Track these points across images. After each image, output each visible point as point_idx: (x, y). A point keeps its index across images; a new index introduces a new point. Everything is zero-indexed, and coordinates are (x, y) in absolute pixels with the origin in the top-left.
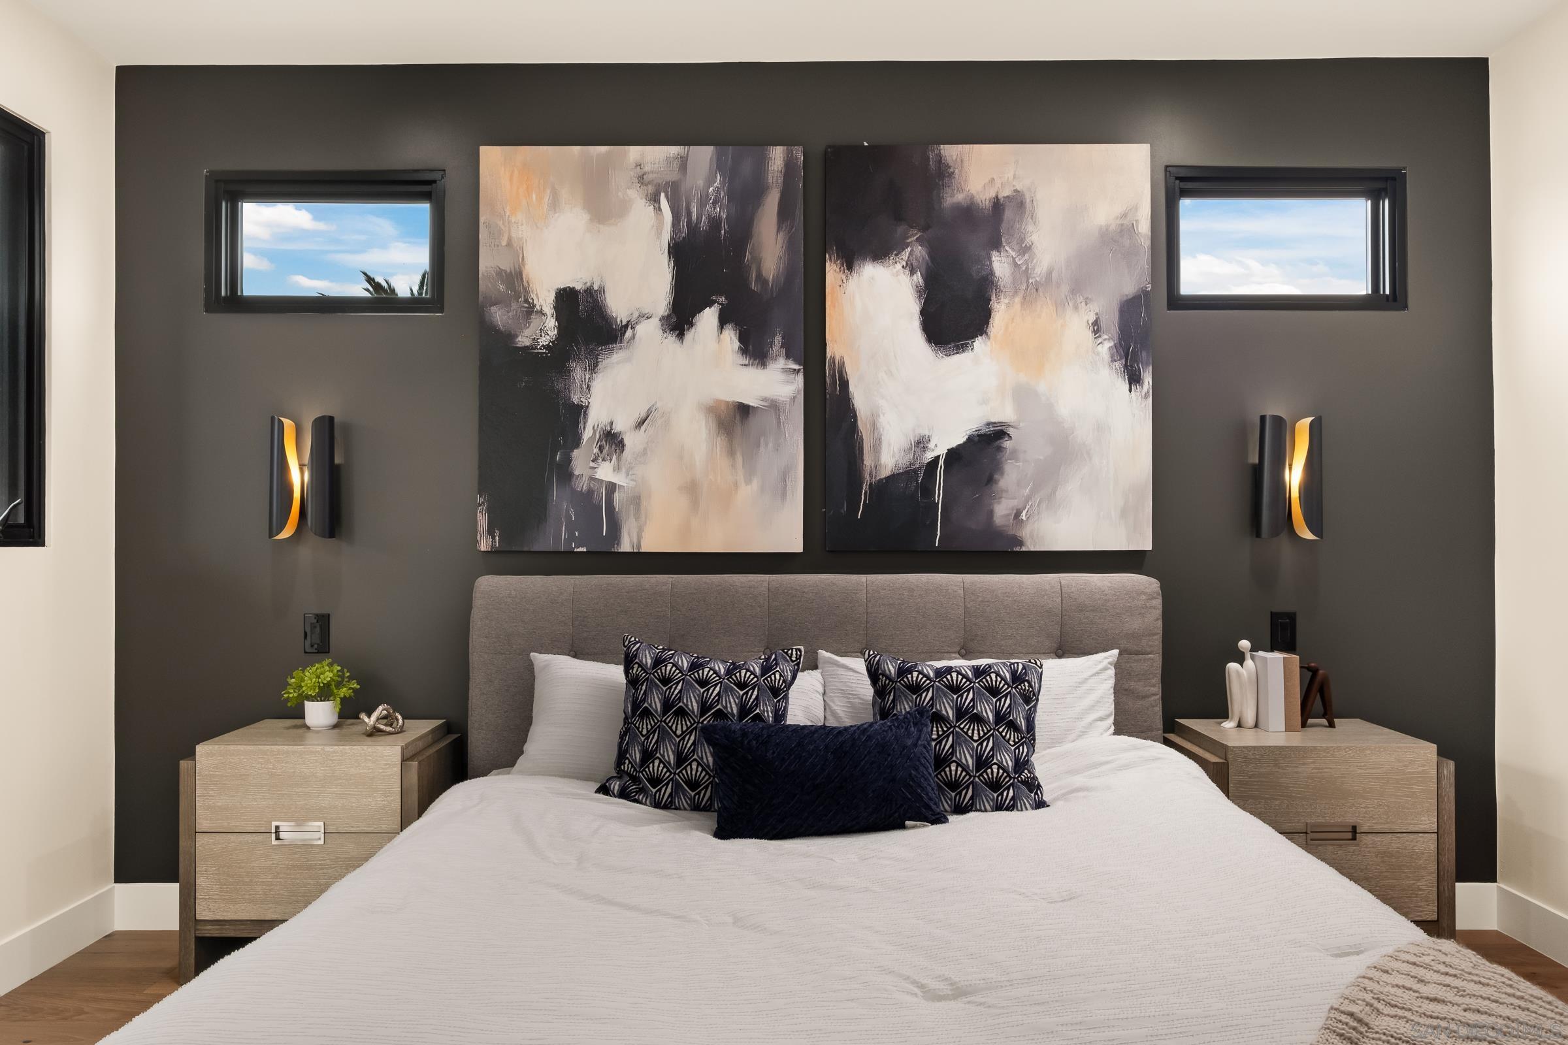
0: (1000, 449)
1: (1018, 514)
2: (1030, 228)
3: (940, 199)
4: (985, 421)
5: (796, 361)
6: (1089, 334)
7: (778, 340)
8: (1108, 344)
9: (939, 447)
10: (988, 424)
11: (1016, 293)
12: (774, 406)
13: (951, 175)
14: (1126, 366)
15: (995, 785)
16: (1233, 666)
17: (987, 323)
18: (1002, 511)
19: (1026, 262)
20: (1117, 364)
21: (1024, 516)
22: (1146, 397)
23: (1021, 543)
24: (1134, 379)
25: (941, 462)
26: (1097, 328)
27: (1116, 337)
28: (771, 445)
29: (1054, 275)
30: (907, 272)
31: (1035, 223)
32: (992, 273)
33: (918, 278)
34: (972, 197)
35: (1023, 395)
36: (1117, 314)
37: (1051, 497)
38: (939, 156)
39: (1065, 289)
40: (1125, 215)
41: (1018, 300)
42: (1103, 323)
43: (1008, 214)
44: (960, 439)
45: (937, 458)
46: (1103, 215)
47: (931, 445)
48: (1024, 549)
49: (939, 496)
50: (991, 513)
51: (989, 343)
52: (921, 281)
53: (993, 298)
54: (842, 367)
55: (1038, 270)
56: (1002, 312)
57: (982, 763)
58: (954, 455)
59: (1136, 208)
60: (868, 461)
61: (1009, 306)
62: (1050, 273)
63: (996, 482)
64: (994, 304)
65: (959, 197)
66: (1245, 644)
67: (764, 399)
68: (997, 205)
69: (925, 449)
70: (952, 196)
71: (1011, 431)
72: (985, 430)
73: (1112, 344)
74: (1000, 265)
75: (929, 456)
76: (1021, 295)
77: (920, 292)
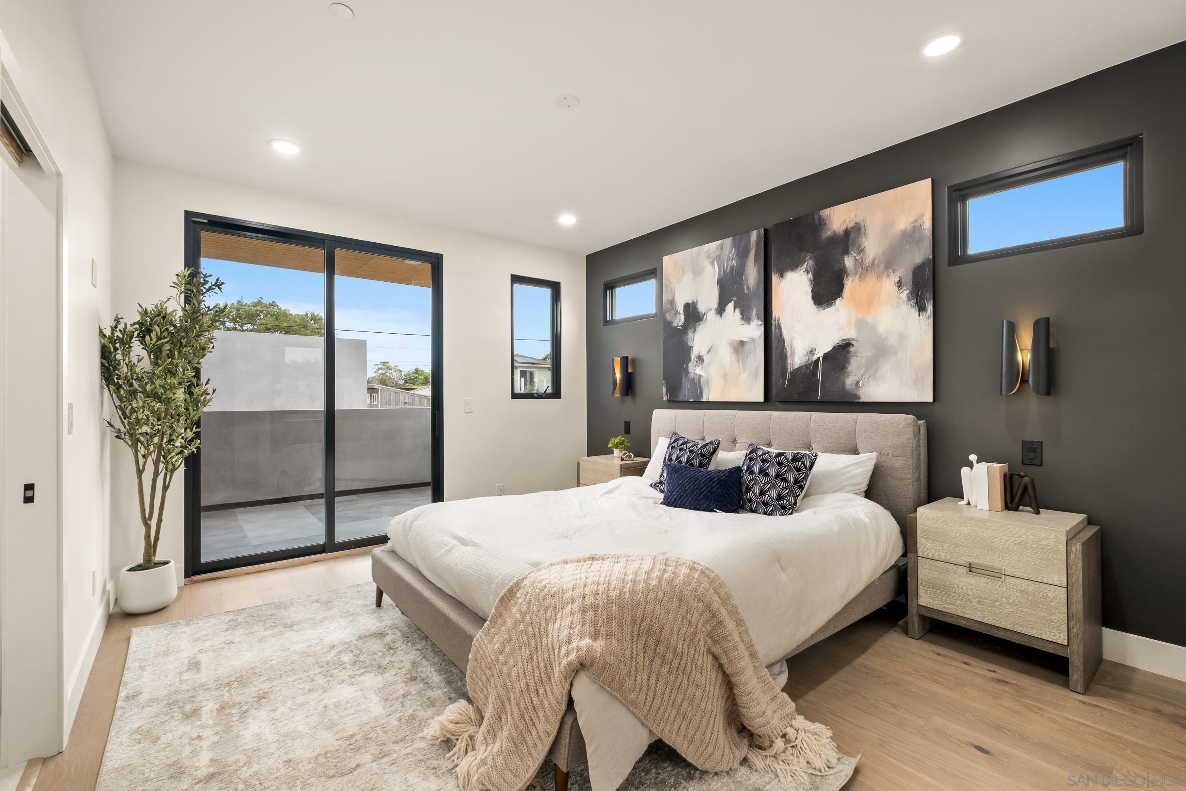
0: (848, 352)
1: (857, 383)
2: (863, 240)
3: (820, 236)
4: (841, 339)
5: (761, 321)
6: (896, 288)
7: (754, 313)
8: (906, 292)
9: (820, 353)
10: (843, 340)
11: (856, 274)
12: (753, 340)
13: (825, 224)
14: (917, 302)
16: (965, 470)
17: (842, 291)
18: (849, 382)
19: (862, 258)
20: (911, 302)
21: (860, 384)
22: (929, 318)
23: (859, 398)
24: (921, 309)
25: (821, 360)
26: (900, 284)
27: (911, 287)
28: (752, 358)
29: (876, 261)
30: (806, 273)
31: (866, 237)
32: (845, 266)
33: (810, 275)
34: (835, 231)
35: (860, 324)
36: (911, 276)
37: (874, 375)
38: (820, 216)
39: (882, 267)
40: (916, 221)
41: (857, 277)
42: (903, 282)
43: (852, 236)
44: (830, 349)
45: (819, 358)
46: (903, 223)
47: (816, 352)
48: (860, 401)
49: (820, 376)
50: (844, 383)
51: (843, 301)
52: (812, 276)
53: (845, 278)
54: (779, 320)
55: (867, 260)
56: (850, 285)
58: (827, 356)
59: (923, 215)
60: (789, 361)
61: (853, 281)
62: (874, 260)
63: (847, 368)
64: (845, 282)
65: (829, 233)
66: (973, 457)
67: (749, 338)
68: (847, 232)
69: (813, 354)
70: (826, 233)
71: (854, 343)
72: (841, 343)
73: (909, 291)
74: (849, 262)
75: (815, 357)
76: (858, 275)
77: (811, 281)
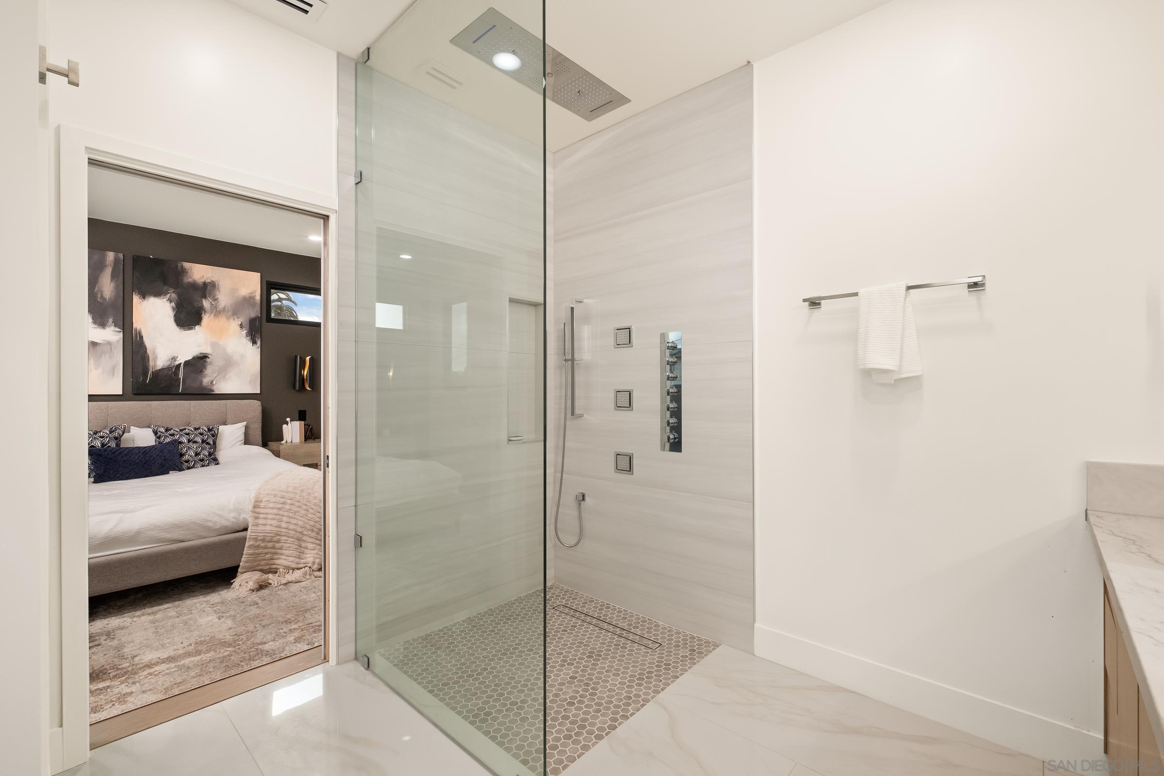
0: (205, 361)
1: (212, 382)
2: (217, 293)
3: (182, 280)
4: (200, 352)
5: (119, 328)
6: (239, 329)
7: (111, 320)
8: (245, 332)
9: (181, 360)
10: (201, 353)
11: (212, 313)
12: (109, 343)
13: (187, 272)
14: (251, 338)
15: (202, 460)
16: (285, 426)
17: (201, 322)
18: (206, 381)
19: (216, 304)
20: (248, 338)
21: (214, 383)
22: (258, 348)
23: (213, 391)
24: (254, 342)
25: (182, 365)
26: (241, 326)
27: (248, 330)
28: (107, 357)
29: (226, 309)
30: (169, 302)
31: (219, 292)
32: (203, 306)
33: (173, 304)
34: (195, 281)
35: (214, 345)
36: (248, 323)
37: (224, 377)
38: (182, 265)
39: (230, 313)
40: (251, 293)
41: (212, 315)
42: (244, 324)
43: (209, 288)
44: (190, 358)
45: (181, 363)
46: (244, 292)
47: (178, 359)
48: (214, 393)
49: (181, 376)
50: (201, 382)
51: (201, 328)
52: (174, 305)
53: (203, 313)
54: (140, 333)
55: (220, 307)
56: (206, 319)
57: (197, 454)
58: (187, 363)
59: (255, 292)
60: (151, 363)
61: (209, 317)
62: (225, 307)
63: (204, 372)
64: (203, 315)
65: (190, 280)
66: (288, 419)
67: (104, 341)
68: (205, 285)
69: (175, 360)
70: (187, 279)
71: (210, 356)
72: (200, 355)
73: (246, 331)
74: (206, 304)
75: (177, 363)
76: (214, 313)
77: (173, 309)
